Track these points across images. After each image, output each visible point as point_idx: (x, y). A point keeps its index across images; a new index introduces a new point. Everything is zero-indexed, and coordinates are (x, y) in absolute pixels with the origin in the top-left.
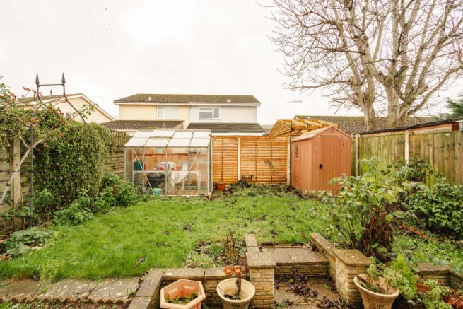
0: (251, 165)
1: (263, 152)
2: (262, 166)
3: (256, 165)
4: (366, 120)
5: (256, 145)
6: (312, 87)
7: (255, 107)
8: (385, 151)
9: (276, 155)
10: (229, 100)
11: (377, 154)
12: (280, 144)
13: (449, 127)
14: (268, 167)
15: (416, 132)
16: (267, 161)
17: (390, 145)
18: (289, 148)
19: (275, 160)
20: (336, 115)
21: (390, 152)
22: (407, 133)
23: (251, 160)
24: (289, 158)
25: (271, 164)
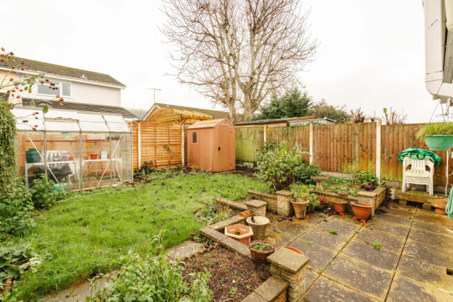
0: (151, 151)
1: (162, 138)
2: (161, 151)
3: (155, 151)
4: (231, 115)
5: (155, 131)
6: (198, 84)
7: (119, 89)
8: (252, 137)
9: (173, 140)
10: (83, 76)
11: (246, 139)
12: (176, 130)
13: (285, 125)
14: (166, 152)
15: (269, 126)
16: (165, 146)
17: (255, 133)
18: (183, 135)
19: (171, 145)
20: (214, 110)
21: (255, 138)
22: (265, 126)
23: (151, 146)
24: (183, 143)
25: (168, 150)
